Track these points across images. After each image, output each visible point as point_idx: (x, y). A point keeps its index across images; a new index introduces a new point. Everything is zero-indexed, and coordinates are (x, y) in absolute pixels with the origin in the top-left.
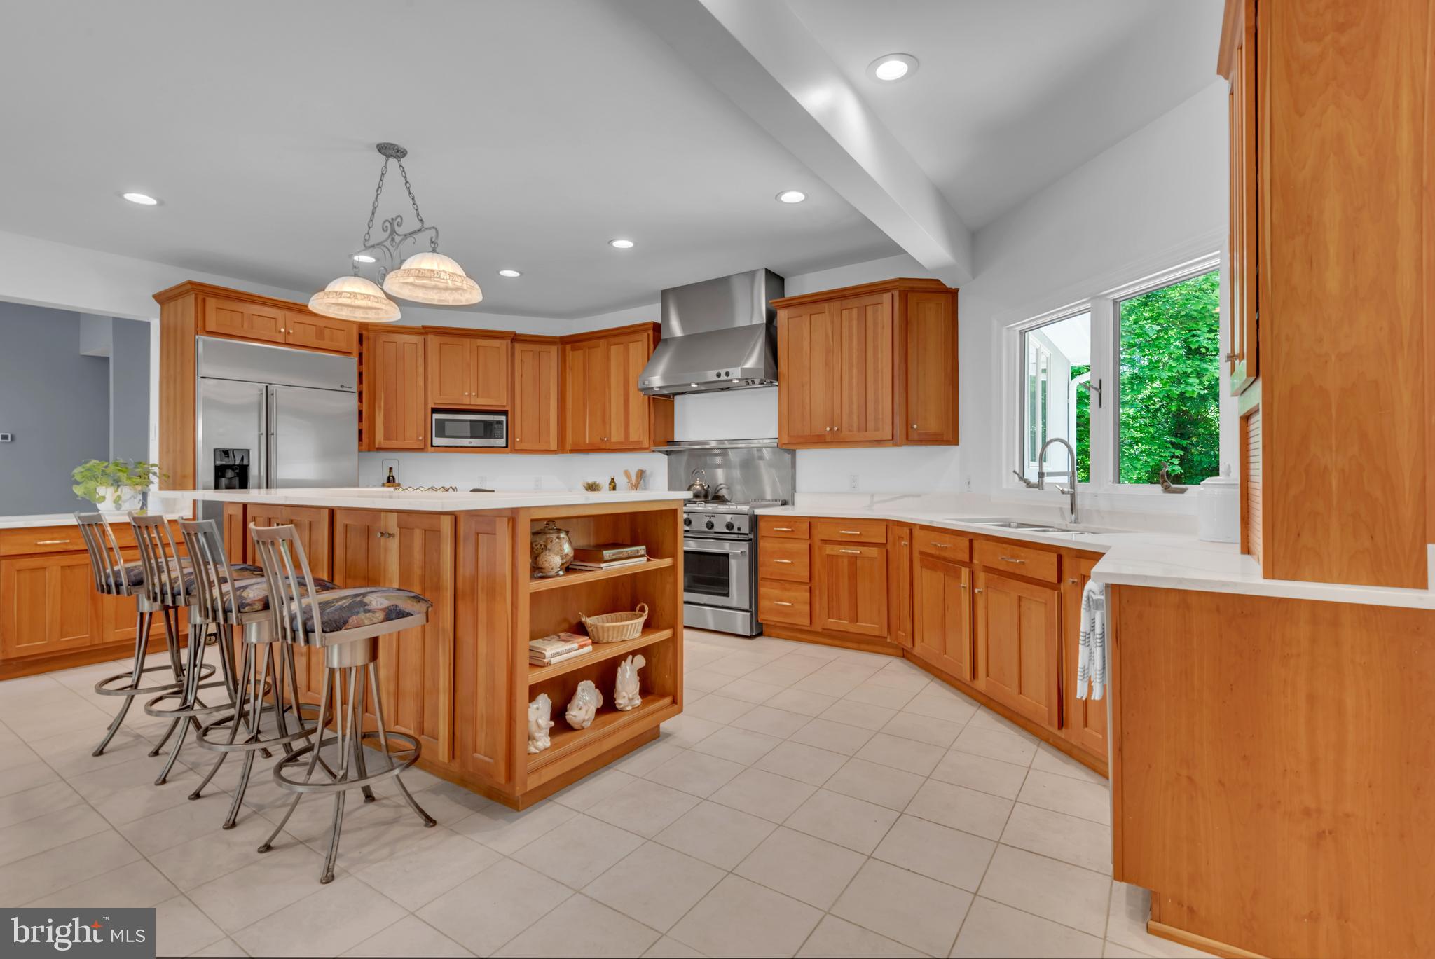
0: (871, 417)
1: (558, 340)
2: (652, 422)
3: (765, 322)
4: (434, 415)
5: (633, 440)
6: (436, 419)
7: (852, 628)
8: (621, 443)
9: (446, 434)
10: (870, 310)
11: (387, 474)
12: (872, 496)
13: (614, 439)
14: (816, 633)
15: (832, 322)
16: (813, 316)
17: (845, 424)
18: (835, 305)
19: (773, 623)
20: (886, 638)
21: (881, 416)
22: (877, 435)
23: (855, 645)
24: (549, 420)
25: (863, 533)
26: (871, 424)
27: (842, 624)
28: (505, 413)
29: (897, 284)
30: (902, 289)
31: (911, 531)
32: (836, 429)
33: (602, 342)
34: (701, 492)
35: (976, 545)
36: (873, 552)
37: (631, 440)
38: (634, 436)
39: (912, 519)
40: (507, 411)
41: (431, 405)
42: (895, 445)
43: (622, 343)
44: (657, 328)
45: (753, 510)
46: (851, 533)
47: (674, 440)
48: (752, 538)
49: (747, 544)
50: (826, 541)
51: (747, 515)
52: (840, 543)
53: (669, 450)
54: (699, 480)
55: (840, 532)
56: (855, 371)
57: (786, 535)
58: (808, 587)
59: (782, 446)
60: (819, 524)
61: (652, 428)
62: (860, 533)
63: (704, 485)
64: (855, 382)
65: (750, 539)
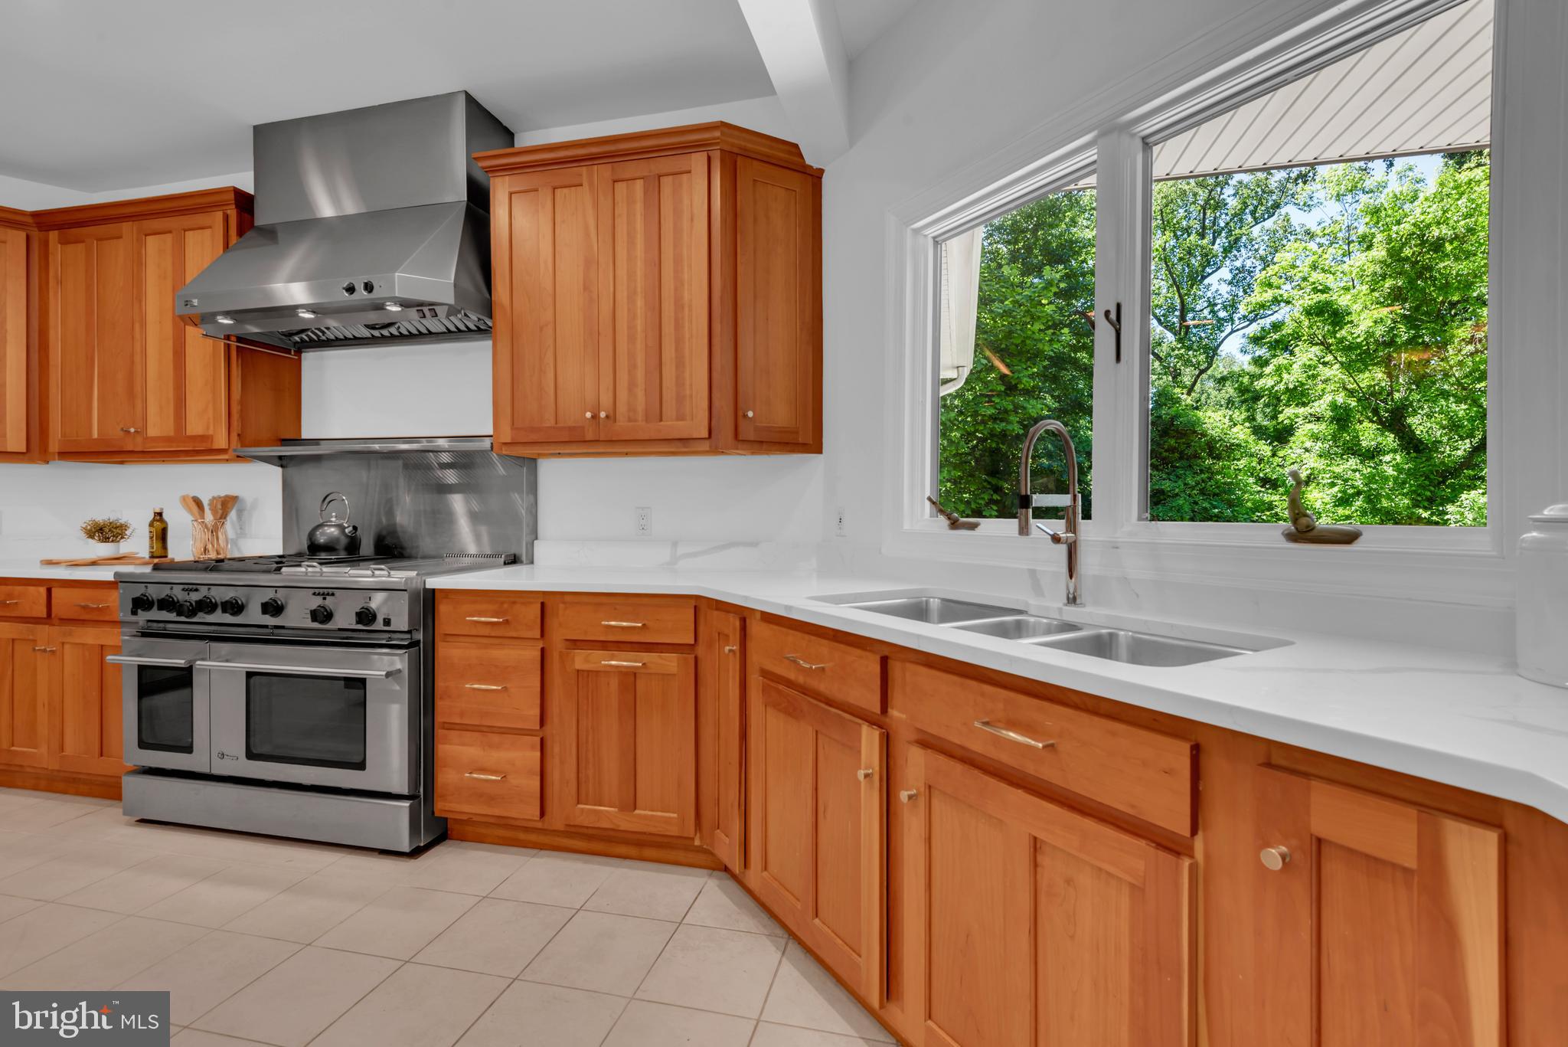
0: (669, 395)
3: (466, 199)
5: (194, 433)
7: (626, 823)
8: (167, 439)
10: (667, 182)
12: (675, 544)
13: (152, 432)
14: (555, 833)
15: (596, 205)
16: (558, 191)
17: (622, 408)
18: (602, 172)
19: (464, 817)
20: (693, 839)
21: (688, 392)
22: (683, 428)
23: (632, 851)
25: (646, 622)
26: (669, 408)
27: (607, 814)
29: (717, 134)
30: (727, 148)
31: (743, 620)
32: (603, 415)
33: (126, 227)
34: (337, 540)
35: (896, 668)
36: (670, 662)
37: (189, 433)
38: (195, 426)
39: (746, 598)
42: (715, 451)
43: (170, 232)
44: (244, 202)
45: (424, 578)
46: (625, 624)
47: (301, 436)
48: (419, 641)
49: (407, 654)
50: (575, 644)
51: (406, 590)
52: (604, 645)
53: (284, 456)
54: (336, 517)
55: (603, 623)
56: (640, 303)
57: (493, 634)
58: (537, 740)
59: (502, 449)
60: (561, 606)
61: (235, 409)
62: (644, 625)
63: (346, 525)
64: (639, 324)
65: (414, 644)
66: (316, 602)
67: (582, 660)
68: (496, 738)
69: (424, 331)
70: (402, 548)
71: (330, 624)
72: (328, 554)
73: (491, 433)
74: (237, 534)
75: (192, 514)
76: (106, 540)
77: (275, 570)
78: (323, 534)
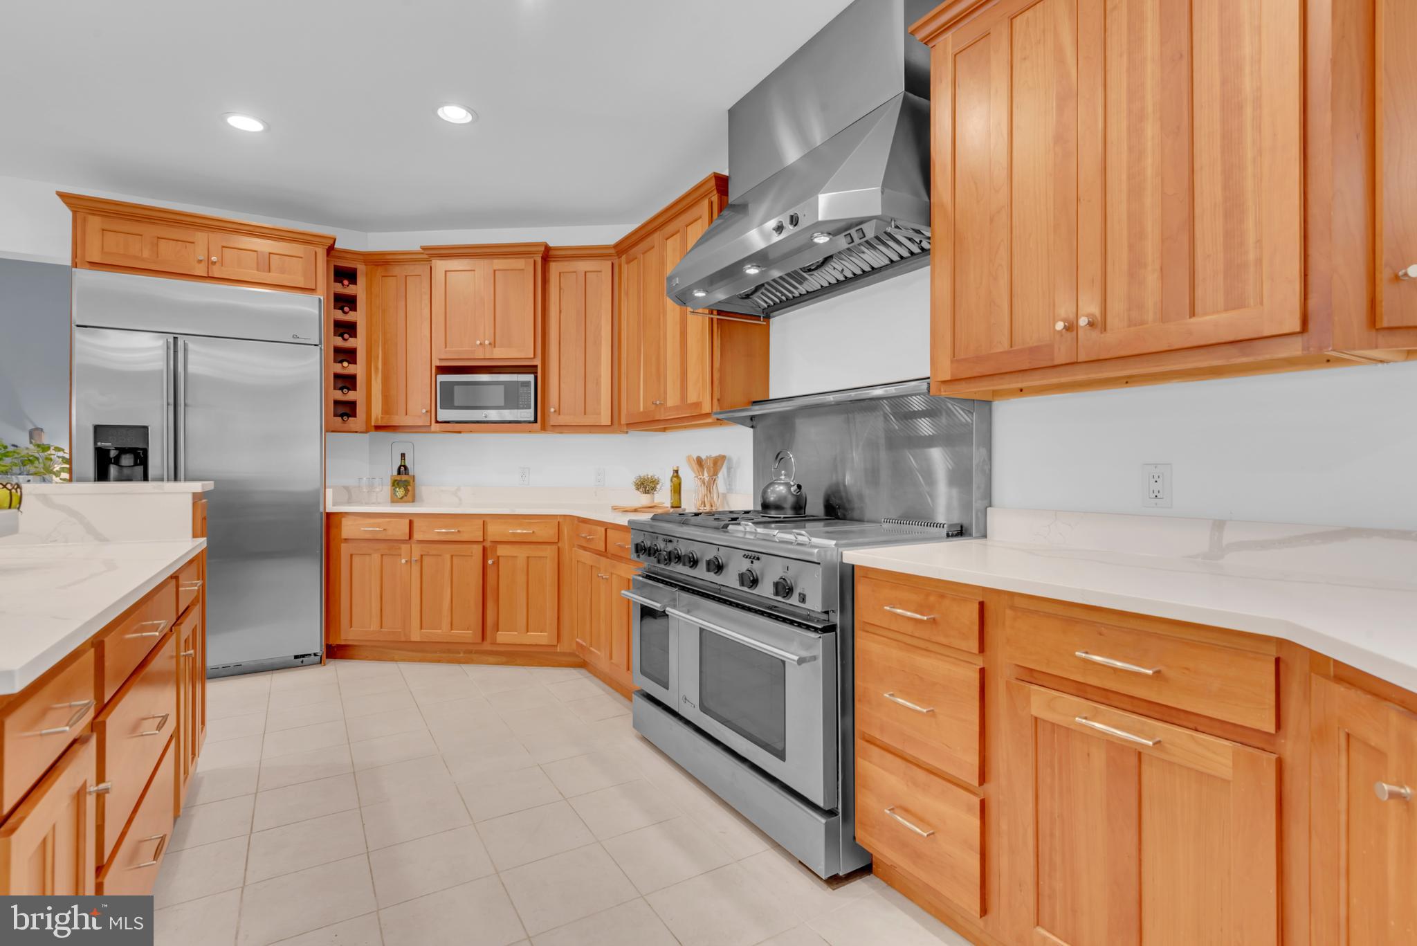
1: (613, 251)
2: (717, 365)
3: (903, 91)
4: (439, 376)
5: (691, 400)
6: (441, 382)
8: (677, 409)
9: (456, 404)
11: (398, 463)
13: (670, 403)
15: (1075, 8)
16: (1018, 21)
17: (1117, 307)
19: (887, 862)
22: (1241, 323)
24: (600, 376)
28: (531, 369)
32: (1084, 321)
34: (785, 498)
36: (1216, 755)
37: (688, 400)
38: (692, 394)
40: (536, 366)
41: (436, 363)
44: (722, 184)
45: (840, 550)
46: (1119, 664)
47: (768, 396)
48: (836, 625)
49: (821, 639)
50: (1031, 676)
51: (819, 564)
52: (1081, 690)
53: (756, 415)
54: (785, 475)
55: (1077, 653)
56: (1151, 130)
57: (916, 635)
58: (976, 801)
59: (940, 390)
60: (1009, 612)
61: (716, 375)
62: (1158, 673)
63: (792, 483)
64: (1150, 164)
65: (830, 628)
66: (745, 565)
67: (1041, 702)
68: (921, 775)
69: (867, 269)
70: (845, 509)
71: (756, 589)
72: (778, 512)
73: (928, 375)
74: (727, 489)
75: (694, 472)
76: (646, 492)
77: (723, 528)
78: (773, 492)
